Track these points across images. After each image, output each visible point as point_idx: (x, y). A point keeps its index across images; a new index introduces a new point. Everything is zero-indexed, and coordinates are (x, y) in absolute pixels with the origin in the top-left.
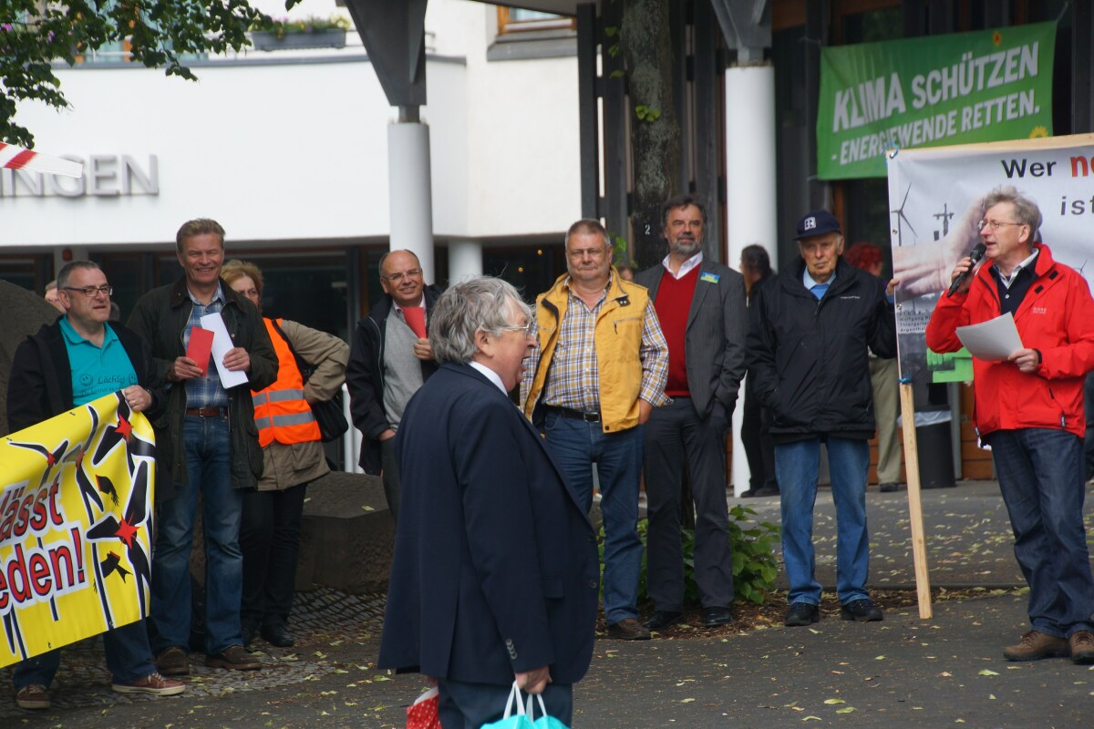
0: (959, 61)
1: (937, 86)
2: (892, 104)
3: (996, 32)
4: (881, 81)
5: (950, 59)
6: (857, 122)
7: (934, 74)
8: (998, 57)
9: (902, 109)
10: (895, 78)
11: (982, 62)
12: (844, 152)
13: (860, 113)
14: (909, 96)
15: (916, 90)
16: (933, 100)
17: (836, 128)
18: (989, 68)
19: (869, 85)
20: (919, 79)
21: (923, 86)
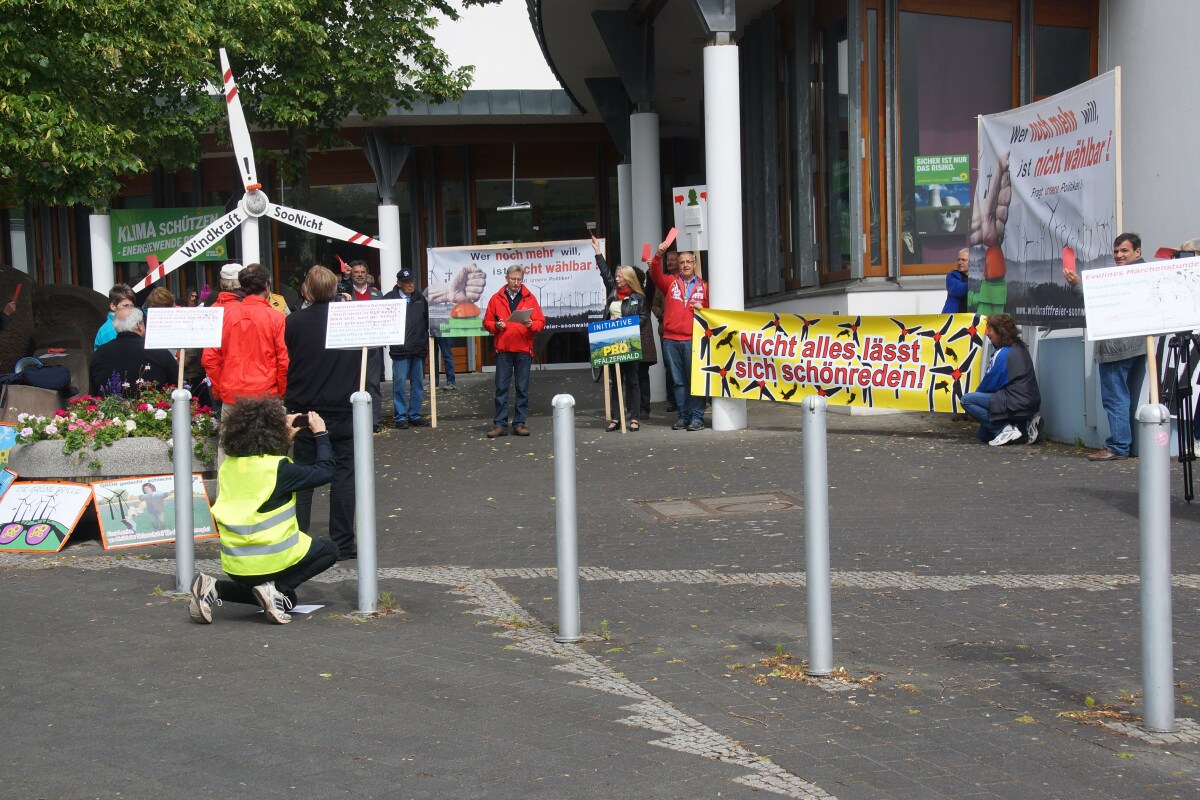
0: (182, 219)
1: (171, 227)
2: (149, 234)
3: (198, 209)
4: (144, 224)
5: (177, 218)
6: (130, 239)
7: (170, 223)
8: (200, 218)
9: (155, 235)
10: (151, 223)
11: (192, 219)
12: (124, 251)
13: (132, 236)
14: (158, 231)
15: (162, 229)
16: (170, 233)
17: (120, 241)
18: (196, 222)
19: (137, 225)
20: (163, 224)
21: (165, 227)
